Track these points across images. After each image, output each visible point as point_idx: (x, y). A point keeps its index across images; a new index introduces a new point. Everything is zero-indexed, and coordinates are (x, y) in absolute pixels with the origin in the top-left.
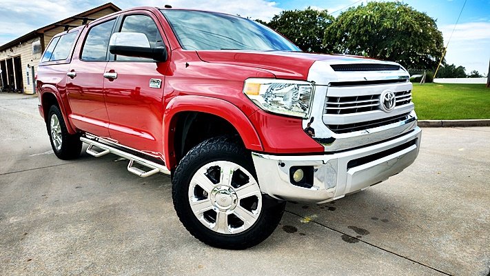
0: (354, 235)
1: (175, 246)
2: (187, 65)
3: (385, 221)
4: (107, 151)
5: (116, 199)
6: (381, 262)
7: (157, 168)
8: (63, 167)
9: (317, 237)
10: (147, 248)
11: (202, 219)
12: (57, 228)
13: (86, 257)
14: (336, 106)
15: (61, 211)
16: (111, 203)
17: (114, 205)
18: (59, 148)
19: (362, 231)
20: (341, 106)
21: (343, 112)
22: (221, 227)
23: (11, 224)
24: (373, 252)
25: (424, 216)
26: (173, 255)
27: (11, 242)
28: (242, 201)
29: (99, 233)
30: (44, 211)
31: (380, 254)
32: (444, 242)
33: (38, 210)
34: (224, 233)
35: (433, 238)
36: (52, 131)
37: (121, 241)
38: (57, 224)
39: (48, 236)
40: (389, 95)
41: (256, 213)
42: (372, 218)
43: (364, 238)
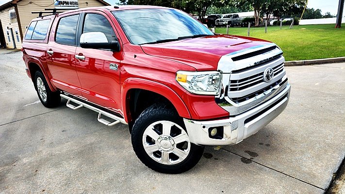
0: (249, 157)
1: (136, 174)
2: (135, 56)
3: (268, 145)
4: (81, 106)
5: (91, 139)
6: (266, 176)
7: (119, 120)
8: (50, 114)
9: (225, 161)
10: (117, 176)
11: (152, 156)
12: (56, 165)
13: (79, 185)
14: (236, 85)
15: (56, 150)
16: (89, 142)
17: (91, 144)
18: (45, 100)
19: (254, 154)
20: (239, 85)
21: (241, 89)
22: (165, 160)
23: (25, 164)
24: (261, 169)
25: (293, 140)
26: (135, 180)
27: (28, 177)
28: (177, 145)
29: (85, 167)
30: (45, 152)
31: (266, 170)
32: (305, 159)
33: (41, 151)
34: (167, 164)
35: (298, 156)
36: (39, 89)
37: (100, 172)
38: (55, 161)
39: (52, 172)
40: (269, 71)
41: (187, 151)
42: (260, 144)
43: (255, 159)
